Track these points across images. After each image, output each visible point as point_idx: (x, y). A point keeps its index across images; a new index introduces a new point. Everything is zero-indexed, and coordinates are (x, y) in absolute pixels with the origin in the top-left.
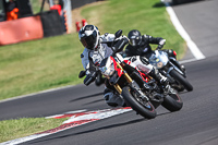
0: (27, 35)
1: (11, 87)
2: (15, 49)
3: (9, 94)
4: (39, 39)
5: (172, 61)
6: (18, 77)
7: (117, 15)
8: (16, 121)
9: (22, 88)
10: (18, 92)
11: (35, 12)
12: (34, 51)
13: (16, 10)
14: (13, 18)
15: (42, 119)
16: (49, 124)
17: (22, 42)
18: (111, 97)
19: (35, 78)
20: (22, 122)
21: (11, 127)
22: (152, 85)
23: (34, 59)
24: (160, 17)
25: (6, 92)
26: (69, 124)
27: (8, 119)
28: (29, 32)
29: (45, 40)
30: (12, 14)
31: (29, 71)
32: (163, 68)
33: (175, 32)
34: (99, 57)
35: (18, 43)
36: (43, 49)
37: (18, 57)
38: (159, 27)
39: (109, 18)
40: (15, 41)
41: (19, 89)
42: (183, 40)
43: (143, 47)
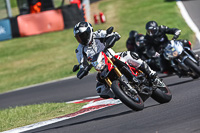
0: (49, 27)
1: (35, 75)
2: (38, 40)
3: (32, 81)
4: (60, 31)
5: (186, 50)
6: (40, 65)
7: (131, 9)
8: (39, 106)
9: (45, 75)
10: (40, 79)
11: (56, 6)
12: (55, 42)
13: (39, 4)
14: (36, 12)
15: (63, 104)
16: (69, 109)
17: (45, 33)
18: (103, 90)
19: (57, 66)
20: (44, 107)
21: (34, 111)
22: (141, 78)
23: (55, 49)
24: (171, 11)
25: (29, 79)
26: (88, 109)
27: (31, 104)
28: (51, 24)
29: (65, 31)
30: (36, 7)
31: (51, 60)
32: (178, 57)
33: (184, 24)
34: (92, 52)
35: (41, 34)
36: (64, 40)
37: (41, 47)
38: (170, 20)
39: (124, 11)
40: (37, 32)
41: (41, 77)
42: (192, 32)
43: (160, 37)
